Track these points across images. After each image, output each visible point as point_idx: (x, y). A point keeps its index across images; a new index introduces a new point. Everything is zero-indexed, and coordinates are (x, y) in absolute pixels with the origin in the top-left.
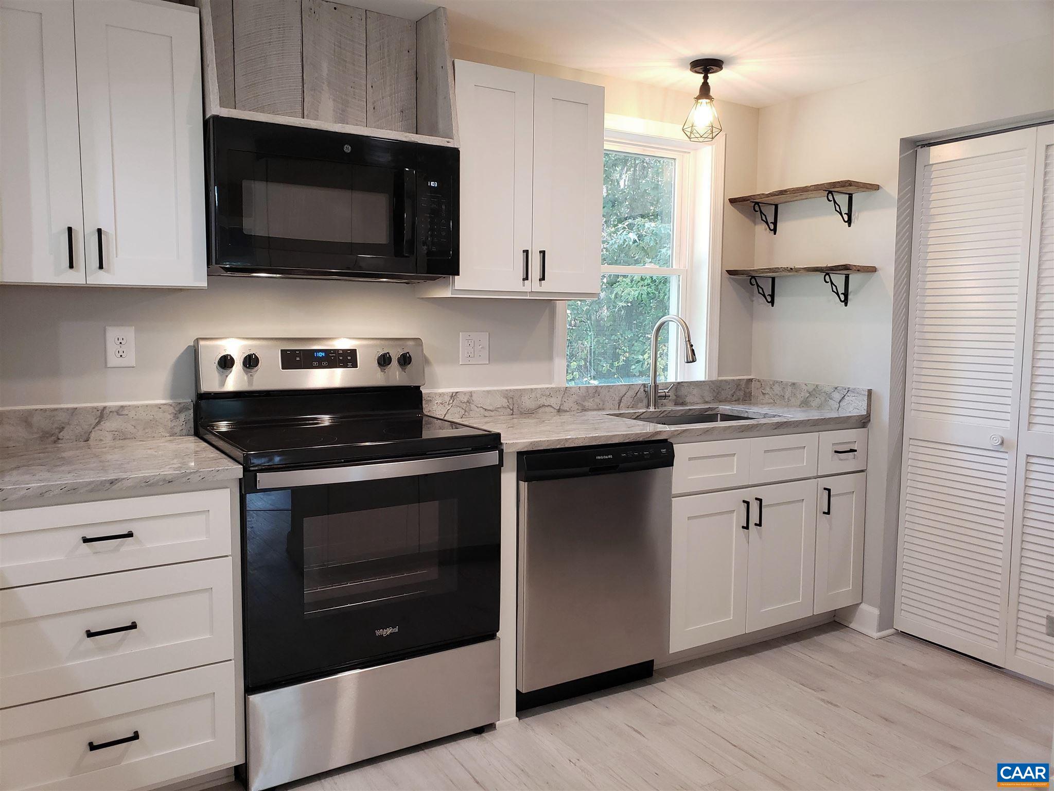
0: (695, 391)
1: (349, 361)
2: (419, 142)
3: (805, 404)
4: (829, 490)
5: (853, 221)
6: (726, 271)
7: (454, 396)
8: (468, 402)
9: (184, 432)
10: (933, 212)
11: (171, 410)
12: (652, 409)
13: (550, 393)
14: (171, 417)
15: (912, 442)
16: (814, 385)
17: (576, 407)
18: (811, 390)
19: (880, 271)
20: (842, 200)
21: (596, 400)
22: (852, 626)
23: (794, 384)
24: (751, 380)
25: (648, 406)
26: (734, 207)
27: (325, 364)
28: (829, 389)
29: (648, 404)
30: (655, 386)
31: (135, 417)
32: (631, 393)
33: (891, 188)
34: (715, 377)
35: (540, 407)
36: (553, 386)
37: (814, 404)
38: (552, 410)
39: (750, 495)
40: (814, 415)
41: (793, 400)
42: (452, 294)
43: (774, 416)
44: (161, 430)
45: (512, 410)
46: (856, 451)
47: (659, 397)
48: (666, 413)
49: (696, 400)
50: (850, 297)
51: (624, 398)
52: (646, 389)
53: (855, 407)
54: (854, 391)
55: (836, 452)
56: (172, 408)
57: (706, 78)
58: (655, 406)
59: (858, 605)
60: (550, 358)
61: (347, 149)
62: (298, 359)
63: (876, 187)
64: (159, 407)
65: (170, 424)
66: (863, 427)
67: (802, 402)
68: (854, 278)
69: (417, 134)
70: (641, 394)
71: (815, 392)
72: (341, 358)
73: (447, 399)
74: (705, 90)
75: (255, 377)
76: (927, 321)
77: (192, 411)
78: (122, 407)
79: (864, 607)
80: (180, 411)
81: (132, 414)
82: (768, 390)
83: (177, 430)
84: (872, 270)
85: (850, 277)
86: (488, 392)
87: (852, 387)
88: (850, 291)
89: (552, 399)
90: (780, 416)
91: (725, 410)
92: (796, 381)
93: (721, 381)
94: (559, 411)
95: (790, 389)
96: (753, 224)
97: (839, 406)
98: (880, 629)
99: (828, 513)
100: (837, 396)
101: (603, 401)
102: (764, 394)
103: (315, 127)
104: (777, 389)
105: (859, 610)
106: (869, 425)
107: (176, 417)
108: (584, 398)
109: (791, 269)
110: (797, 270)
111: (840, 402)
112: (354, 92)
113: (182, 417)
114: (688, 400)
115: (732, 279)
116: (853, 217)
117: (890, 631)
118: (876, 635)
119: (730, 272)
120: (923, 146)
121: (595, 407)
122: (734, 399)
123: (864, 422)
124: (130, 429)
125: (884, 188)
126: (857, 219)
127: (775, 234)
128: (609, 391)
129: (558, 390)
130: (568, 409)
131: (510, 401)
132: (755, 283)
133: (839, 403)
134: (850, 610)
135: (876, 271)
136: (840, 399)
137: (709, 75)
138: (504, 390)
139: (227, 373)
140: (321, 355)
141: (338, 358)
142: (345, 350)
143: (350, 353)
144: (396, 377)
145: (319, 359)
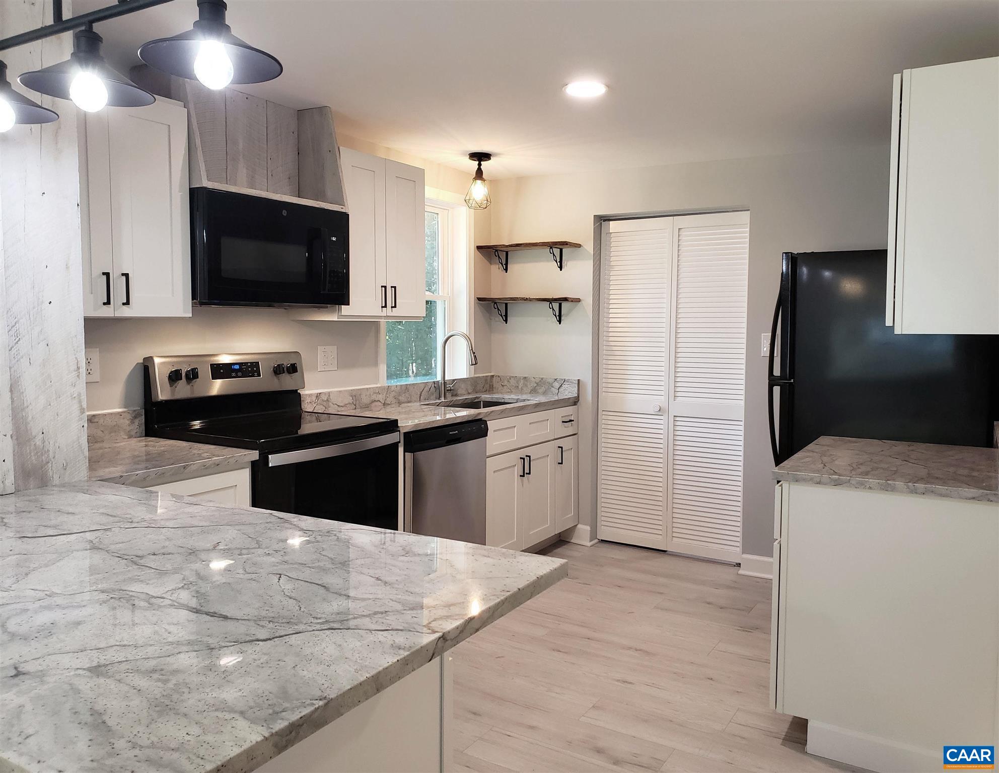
0: (463, 386)
1: (255, 371)
2: (326, 208)
3: (534, 391)
4: (562, 448)
5: (563, 267)
6: (477, 298)
7: (318, 396)
8: (327, 400)
9: (138, 435)
10: (612, 263)
11: (129, 416)
12: (443, 400)
13: (378, 391)
14: (128, 422)
15: (604, 413)
16: (540, 378)
17: (394, 401)
18: (538, 382)
19: (583, 302)
20: (557, 252)
21: (407, 395)
22: (572, 541)
23: (525, 378)
24: (493, 376)
25: (439, 398)
26: (480, 253)
27: (240, 374)
28: (551, 381)
29: (440, 395)
30: (445, 382)
31: (103, 424)
32: (427, 389)
33: (589, 246)
34: (472, 376)
35: (373, 402)
36: (379, 385)
37: (540, 391)
38: (380, 404)
39: (523, 453)
40: (542, 399)
41: (525, 389)
42: (338, 319)
43: (524, 400)
44: (122, 433)
45: (355, 405)
46: (573, 421)
47: (448, 390)
48: (453, 402)
49: (464, 392)
50: (562, 318)
51: (423, 392)
52: (436, 385)
53: (569, 392)
54: (568, 381)
55: (563, 422)
56: (129, 415)
57: (480, 165)
58: (445, 397)
59: (576, 525)
60: (376, 364)
61: (285, 213)
62: (222, 371)
63: (579, 246)
64: (120, 414)
65: (128, 429)
66: (575, 405)
67: (532, 390)
68: (564, 304)
69: (299, 197)
70: (433, 389)
71: (541, 382)
72: (250, 369)
73: (314, 398)
74: (479, 174)
75: (195, 387)
76: (611, 334)
77: (143, 417)
78: (94, 416)
79: (580, 526)
80: (135, 417)
81: (101, 421)
82: (506, 383)
83: (133, 433)
84: (578, 300)
85: (562, 304)
86: (340, 391)
87: (567, 378)
88: (562, 314)
89: (380, 396)
90: (528, 400)
91: (487, 398)
92: (526, 376)
93: (477, 377)
94: (384, 404)
95: (522, 381)
96: (489, 264)
97: (559, 392)
98: (591, 541)
99: (562, 463)
100: (557, 385)
101: (411, 395)
102: (503, 386)
103: (265, 197)
104: (512, 381)
105: (577, 529)
106: (579, 404)
107: (132, 422)
108: (400, 394)
109: (527, 299)
110: (530, 300)
111: (559, 388)
112: (259, 162)
113: (137, 422)
114: (459, 392)
115: (481, 304)
116: (563, 264)
117: (596, 541)
118: (589, 544)
119: (479, 299)
120: (605, 221)
121: (406, 400)
122: (484, 390)
123: (575, 401)
124: (100, 433)
125: (584, 246)
126: (566, 266)
127: (506, 272)
128: (414, 388)
129: (382, 388)
130: (389, 403)
131: (354, 398)
132: (496, 307)
133: (558, 390)
134: (570, 531)
135: (580, 301)
136: (559, 387)
137: (482, 162)
138: (350, 390)
139: (176, 385)
140: (237, 367)
141: (248, 369)
142: (252, 363)
143: (255, 365)
144: (287, 383)
145: (235, 370)
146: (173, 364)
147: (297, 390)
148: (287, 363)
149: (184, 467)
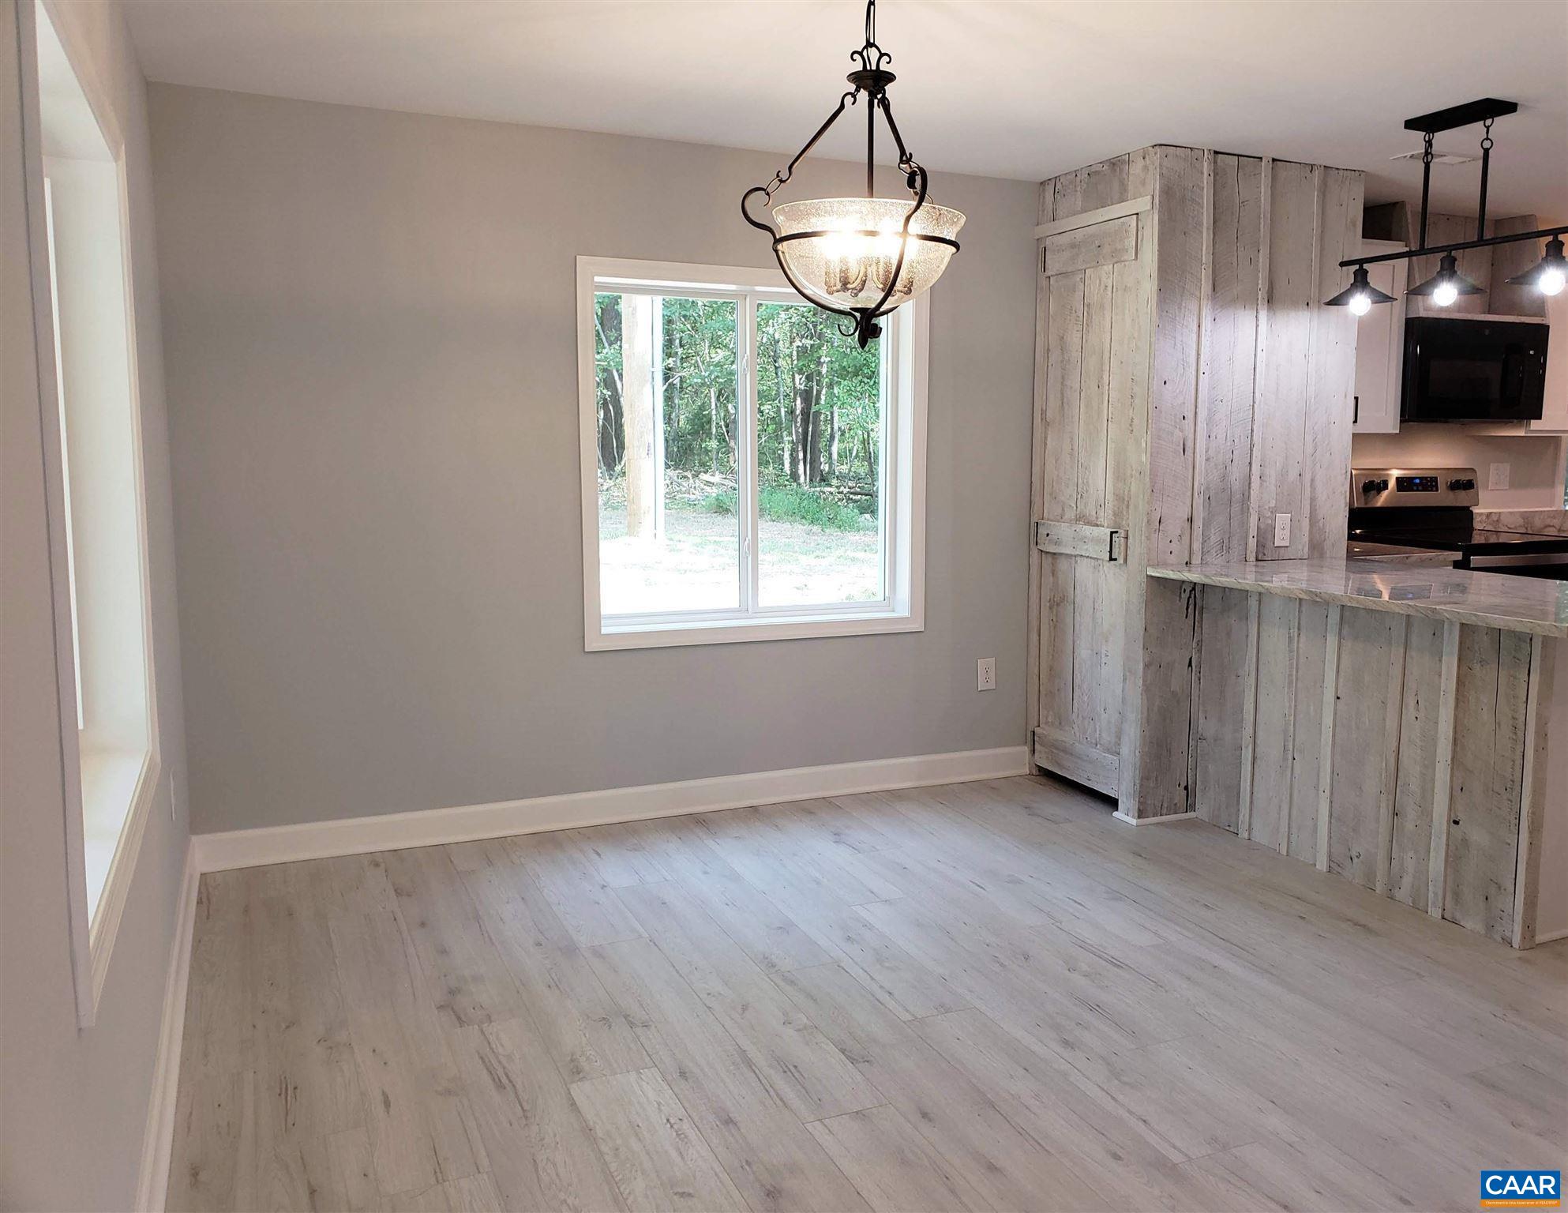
1: (1434, 486)
7: (1490, 514)
13: (1553, 515)
27: (1420, 488)
35: (1547, 527)
36: (1554, 509)
42: (1525, 434)
45: (1527, 528)
60: (1553, 484)
72: (1429, 484)
73: (1486, 516)
75: (1383, 497)
86: (1512, 512)
129: (1558, 512)
130: (1565, 529)
131: (1526, 520)
138: (1521, 512)
139: (1368, 494)
140: (1418, 481)
141: (1427, 483)
142: (1431, 478)
143: (1434, 480)
144: (1460, 499)
145: (1417, 484)
146: (1366, 476)
147: (1468, 507)
148: (1464, 477)
149: (1407, 558)
